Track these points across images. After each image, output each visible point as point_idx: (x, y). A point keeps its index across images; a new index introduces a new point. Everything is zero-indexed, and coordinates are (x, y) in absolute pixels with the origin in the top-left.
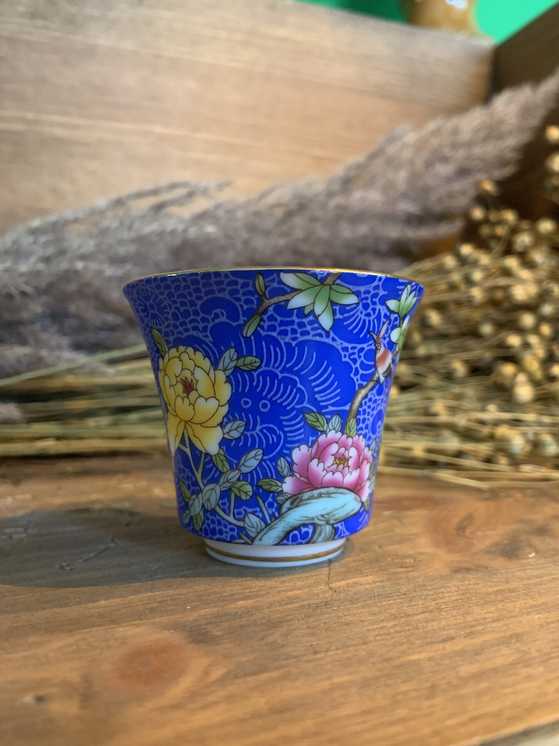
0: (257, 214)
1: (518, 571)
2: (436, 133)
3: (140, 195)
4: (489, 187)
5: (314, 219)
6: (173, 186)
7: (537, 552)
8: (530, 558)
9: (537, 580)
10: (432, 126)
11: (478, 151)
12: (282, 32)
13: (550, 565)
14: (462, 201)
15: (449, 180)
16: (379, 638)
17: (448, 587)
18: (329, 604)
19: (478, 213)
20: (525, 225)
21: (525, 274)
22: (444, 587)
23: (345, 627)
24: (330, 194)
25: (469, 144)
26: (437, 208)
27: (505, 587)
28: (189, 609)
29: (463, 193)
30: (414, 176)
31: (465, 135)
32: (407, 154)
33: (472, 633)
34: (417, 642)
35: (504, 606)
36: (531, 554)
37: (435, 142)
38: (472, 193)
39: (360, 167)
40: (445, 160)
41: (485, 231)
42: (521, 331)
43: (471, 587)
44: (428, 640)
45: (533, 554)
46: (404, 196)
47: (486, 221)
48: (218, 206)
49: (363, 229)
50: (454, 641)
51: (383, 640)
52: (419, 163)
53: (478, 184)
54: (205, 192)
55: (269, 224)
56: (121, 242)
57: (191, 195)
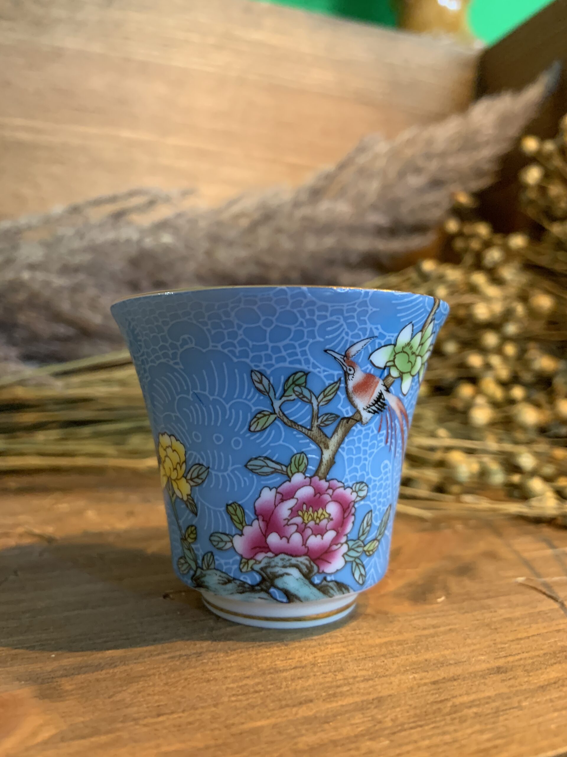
0: (219, 224)
1: (418, 619)
2: (410, 142)
3: (98, 203)
4: (463, 199)
5: (279, 231)
6: (132, 194)
7: (448, 595)
8: (438, 603)
9: (432, 631)
10: (406, 135)
11: (451, 162)
12: (256, 35)
13: (454, 612)
14: (436, 214)
15: (421, 191)
16: (233, 699)
19: (452, 226)
20: (498, 239)
21: (492, 291)
23: (205, 684)
24: (296, 204)
25: (443, 155)
26: (410, 220)
28: (53, 658)
29: (436, 205)
30: (386, 188)
31: (440, 144)
32: (381, 163)
33: (334, 695)
34: (271, 705)
35: (384, 662)
36: (440, 597)
37: (409, 152)
38: (446, 205)
39: (329, 178)
40: (418, 170)
41: (459, 244)
42: (483, 351)
44: (284, 703)
45: (443, 598)
46: (374, 207)
47: (460, 234)
48: (179, 215)
49: (329, 242)
50: (311, 705)
51: (236, 701)
52: (392, 173)
53: (452, 196)
54: (167, 200)
55: (232, 234)
56: (72, 252)
57: (152, 203)
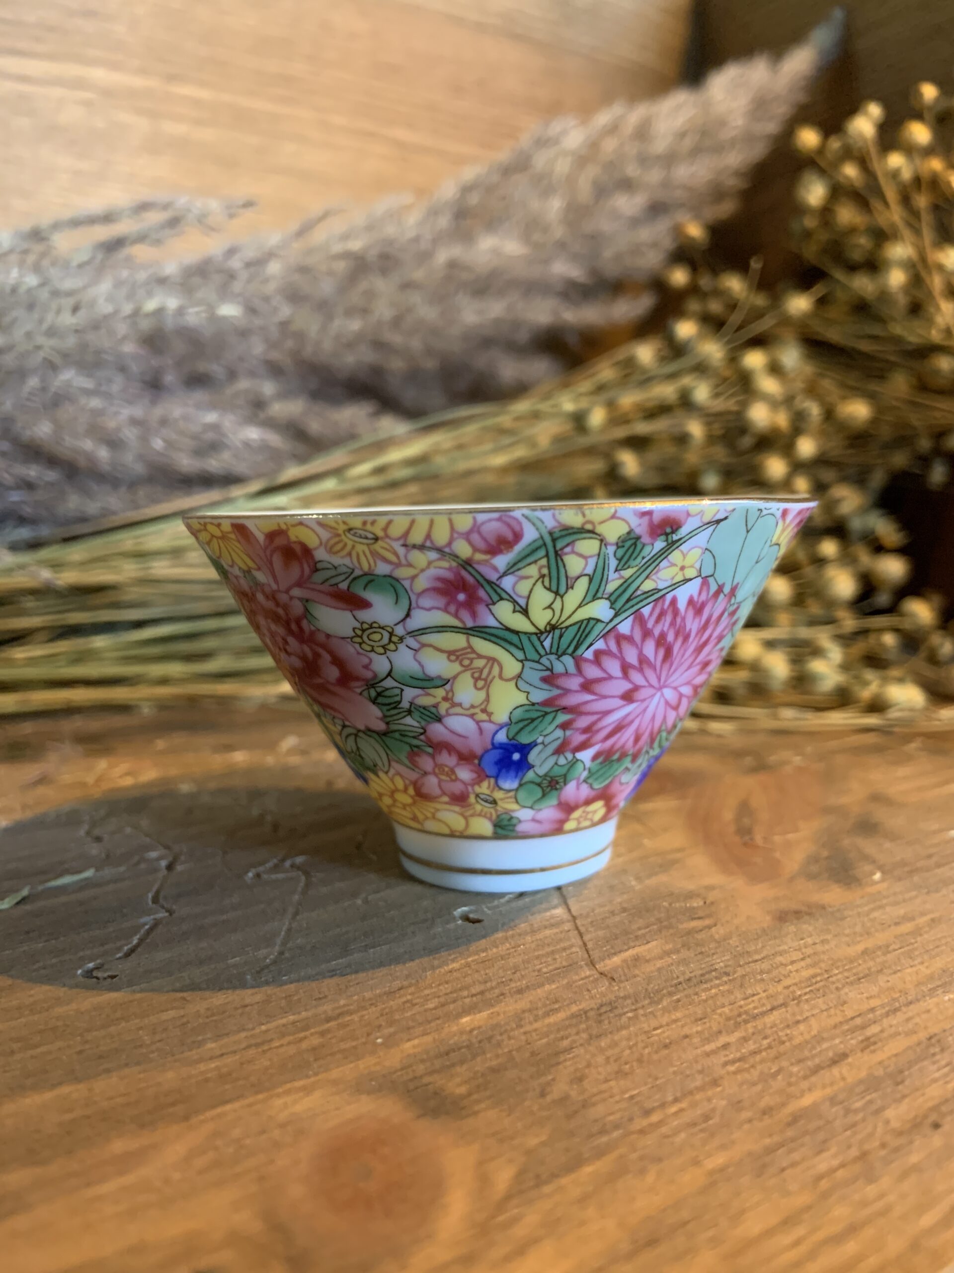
2: (611, 130)
3: (77, 222)
4: (695, 231)
5: (408, 286)
6: (143, 207)
7: (881, 869)
8: (877, 882)
10: (603, 118)
11: (682, 173)
13: (914, 893)
14: (650, 260)
15: (634, 222)
17: (785, 952)
18: (616, 1008)
19: (679, 277)
22: (781, 953)
25: (668, 159)
26: (612, 271)
27: (869, 943)
29: (653, 245)
30: (574, 210)
31: (662, 142)
32: (563, 167)
33: (869, 1041)
34: (795, 1069)
35: (888, 981)
36: (873, 873)
38: (668, 244)
40: (628, 186)
43: (819, 948)
44: (810, 1064)
45: (878, 875)
46: (562, 248)
47: (693, 290)
48: (230, 252)
52: (584, 186)
53: (678, 228)
57: (174, 224)
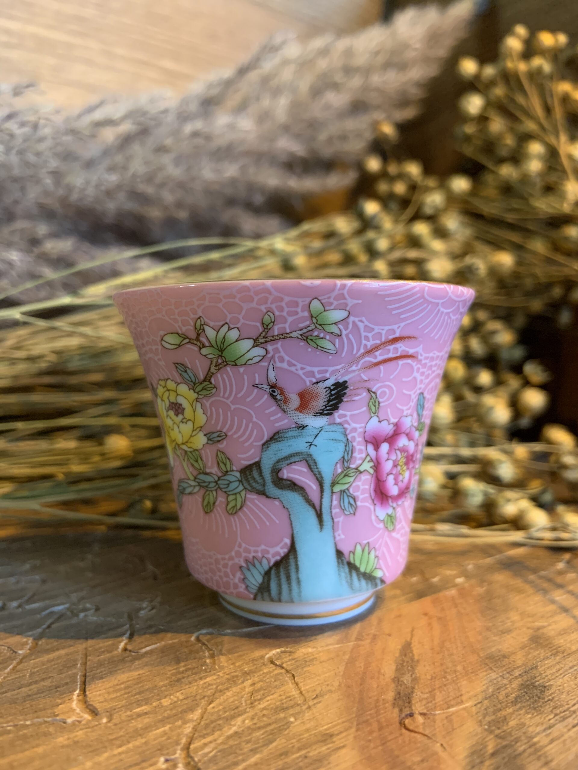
2: (324, 52)
4: (388, 130)
10: (318, 43)
11: (376, 79)
14: (356, 146)
15: (342, 114)
20: (431, 182)
21: (437, 245)
25: (367, 71)
26: (326, 152)
29: (358, 134)
30: (297, 106)
31: (362, 57)
32: (288, 75)
37: (323, 64)
38: (369, 136)
39: (226, 85)
40: (335, 86)
41: (382, 187)
46: (286, 129)
47: (384, 175)
48: (10, 116)
49: (231, 170)
52: (304, 88)
53: (375, 125)
